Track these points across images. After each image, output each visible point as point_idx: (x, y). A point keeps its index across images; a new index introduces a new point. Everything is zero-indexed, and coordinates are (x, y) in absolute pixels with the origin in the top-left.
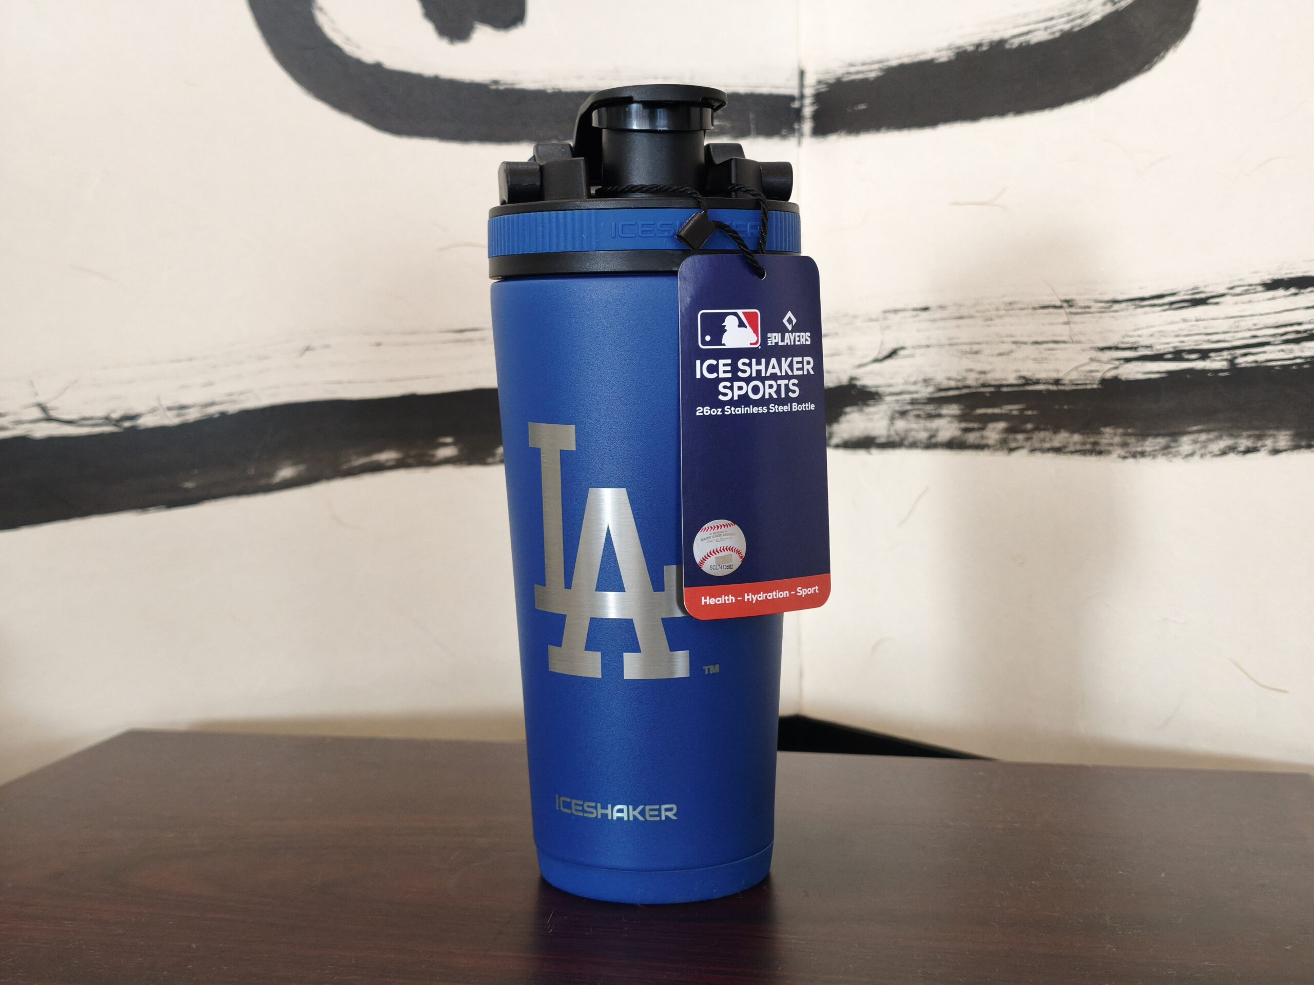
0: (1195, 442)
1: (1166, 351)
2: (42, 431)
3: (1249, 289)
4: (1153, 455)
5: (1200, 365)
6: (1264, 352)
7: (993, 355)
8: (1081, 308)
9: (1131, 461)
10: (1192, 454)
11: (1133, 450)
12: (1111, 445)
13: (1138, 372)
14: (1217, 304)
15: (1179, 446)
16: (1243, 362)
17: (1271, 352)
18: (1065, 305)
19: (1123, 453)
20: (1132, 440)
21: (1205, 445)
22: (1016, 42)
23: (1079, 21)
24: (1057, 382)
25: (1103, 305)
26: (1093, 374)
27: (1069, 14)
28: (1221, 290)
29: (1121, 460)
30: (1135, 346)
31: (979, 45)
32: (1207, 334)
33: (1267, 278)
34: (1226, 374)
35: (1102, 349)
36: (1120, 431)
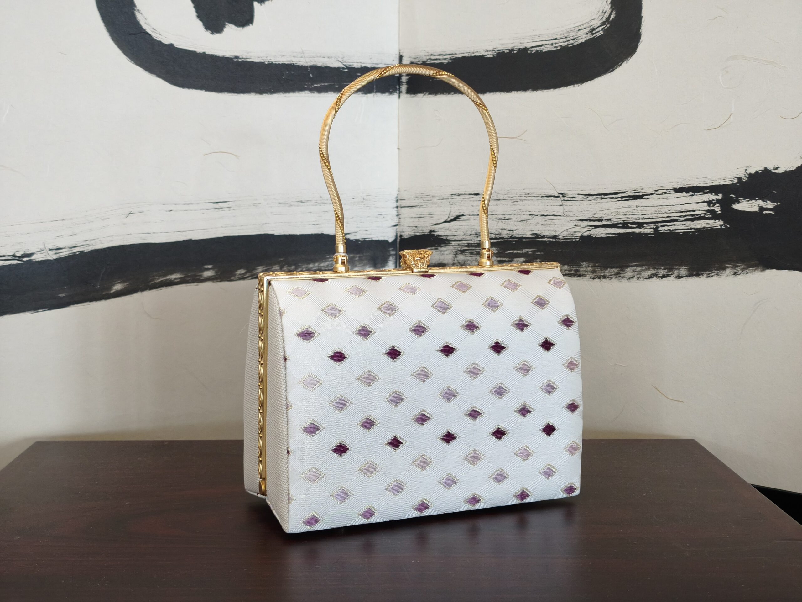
0: (634, 271)
1: (619, 222)
3: (667, 192)
4: (610, 277)
5: (638, 230)
6: (674, 225)
7: (517, 221)
8: (570, 197)
9: (597, 280)
10: (632, 278)
11: (599, 274)
12: (586, 271)
13: (602, 233)
14: (648, 198)
15: (625, 273)
16: (662, 230)
17: (678, 225)
18: (561, 196)
19: (592, 276)
20: (598, 269)
21: (640, 273)
23: (571, 42)
24: (555, 237)
25: (583, 196)
26: (576, 233)
27: (566, 38)
28: (651, 191)
29: (591, 280)
30: (601, 219)
32: (642, 214)
33: (677, 186)
34: (652, 236)
35: (582, 220)
36: (591, 264)
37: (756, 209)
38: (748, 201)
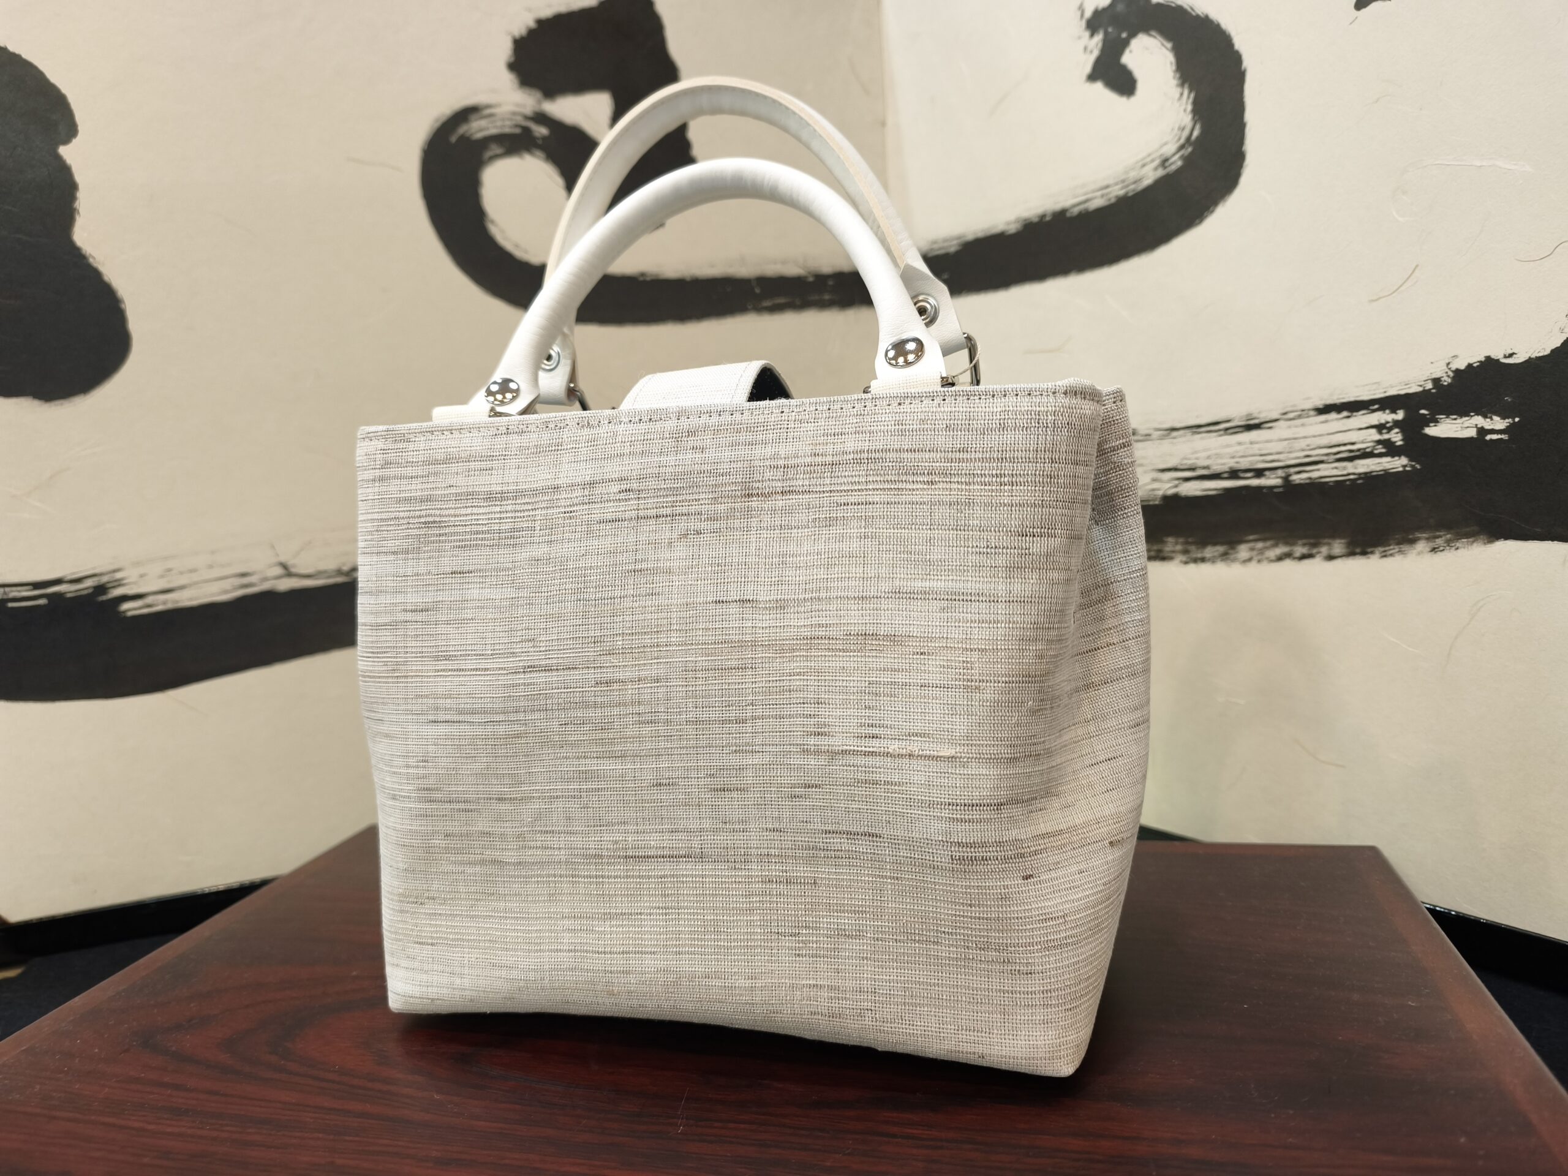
0: (1252, 549)
1: (1223, 470)
2: (285, 585)
3: (1302, 414)
4: (1213, 560)
5: (1255, 482)
6: (1318, 470)
9: (1192, 566)
10: (1250, 560)
11: (1194, 556)
12: (1173, 552)
13: (1197, 490)
14: (1270, 428)
15: (1237, 552)
16: (1297, 478)
17: (1325, 469)
19: (1184, 558)
20: (1193, 548)
21: (1261, 552)
22: (1076, 211)
23: (1132, 187)
25: (1161, 432)
26: (1156, 492)
27: (1123, 181)
28: (1275, 416)
29: (1183, 565)
30: (1193, 467)
31: (1043, 216)
32: (1261, 455)
33: (1320, 403)
34: (1281, 490)
35: (1163, 470)
36: (1181, 540)
37: (1472, 433)
38: (1455, 419)
